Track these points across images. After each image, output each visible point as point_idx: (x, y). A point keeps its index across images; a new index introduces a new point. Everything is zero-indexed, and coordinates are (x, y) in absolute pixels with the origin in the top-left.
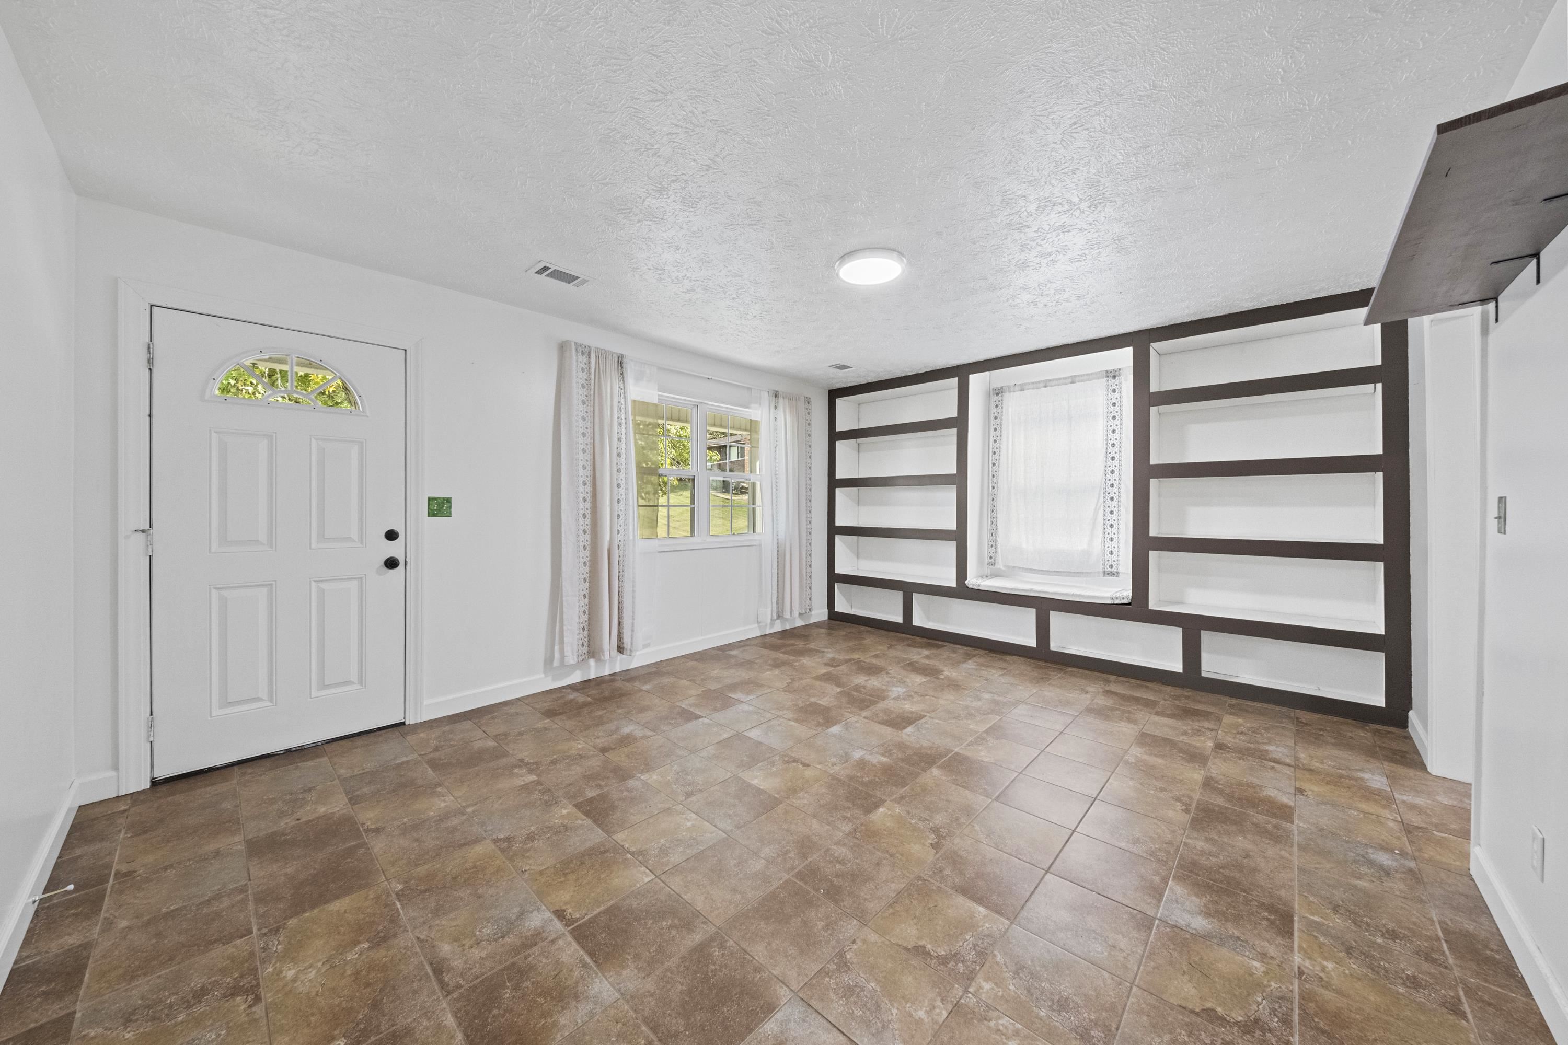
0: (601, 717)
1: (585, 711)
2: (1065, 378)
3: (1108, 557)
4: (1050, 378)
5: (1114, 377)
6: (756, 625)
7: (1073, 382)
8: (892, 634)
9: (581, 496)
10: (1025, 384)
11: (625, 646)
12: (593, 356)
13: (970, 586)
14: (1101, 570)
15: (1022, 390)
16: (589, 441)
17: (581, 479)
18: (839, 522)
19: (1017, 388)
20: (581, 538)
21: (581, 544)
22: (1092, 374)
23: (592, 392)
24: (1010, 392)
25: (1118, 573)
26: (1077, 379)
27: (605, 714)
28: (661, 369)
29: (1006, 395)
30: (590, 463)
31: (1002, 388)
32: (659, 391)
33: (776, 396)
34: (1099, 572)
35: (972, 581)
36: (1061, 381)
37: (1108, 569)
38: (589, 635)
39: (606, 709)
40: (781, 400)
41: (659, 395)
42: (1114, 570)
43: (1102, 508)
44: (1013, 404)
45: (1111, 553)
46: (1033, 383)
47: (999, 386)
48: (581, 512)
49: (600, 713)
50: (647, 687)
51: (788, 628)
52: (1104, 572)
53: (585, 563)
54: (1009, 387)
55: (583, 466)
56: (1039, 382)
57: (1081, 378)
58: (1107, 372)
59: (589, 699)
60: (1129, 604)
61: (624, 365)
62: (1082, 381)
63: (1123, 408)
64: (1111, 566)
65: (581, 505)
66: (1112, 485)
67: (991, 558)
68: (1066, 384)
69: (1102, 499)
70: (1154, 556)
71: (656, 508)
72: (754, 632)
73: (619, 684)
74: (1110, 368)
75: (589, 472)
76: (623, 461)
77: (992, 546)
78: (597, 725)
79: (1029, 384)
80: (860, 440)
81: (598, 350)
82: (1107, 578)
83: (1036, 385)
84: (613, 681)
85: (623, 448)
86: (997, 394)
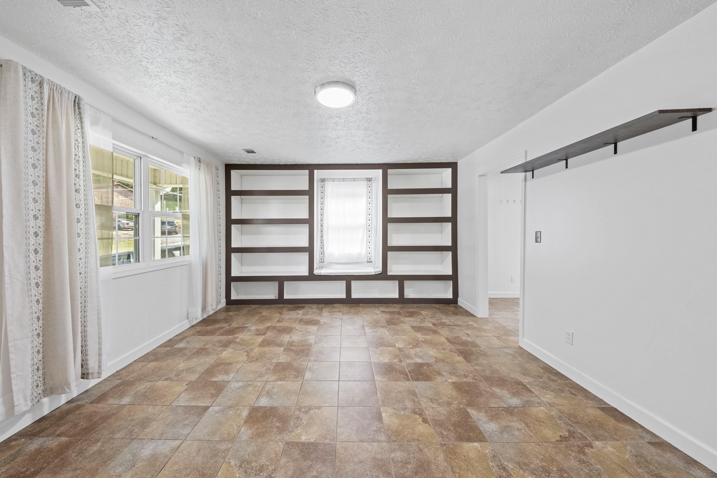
0: (100, 452)
1: (72, 454)
2: (351, 179)
3: (369, 255)
4: (345, 177)
5: (370, 181)
6: (187, 321)
7: (354, 181)
8: (273, 306)
9: (32, 231)
10: (335, 179)
11: (90, 371)
12: (46, 87)
13: (316, 274)
14: (366, 261)
15: (333, 181)
16: (41, 173)
17: (32, 213)
18: (234, 245)
19: (331, 180)
20: (33, 274)
21: (33, 282)
22: (361, 178)
23: (45, 124)
24: (328, 181)
25: (372, 261)
26: (356, 180)
27: (103, 446)
28: (115, 120)
29: (326, 182)
30: (42, 196)
31: (324, 179)
32: (114, 138)
33: (199, 162)
34: (365, 262)
35: (317, 272)
36: (350, 180)
37: (369, 260)
38: (44, 374)
39: (98, 441)
40: (202, 164)
41: (113, 144)
42: (371, 260)
43: (366, 235)
44: (329, 187)
45: (370, 253)
46: (338, 179)
47: (323, 177)
48: (32, 248)
49: (95, 448)
50: (126, 400)
51: (205, 317)
52: (367, 262)
53: (38, 301)
54: (328, 179)
55: (34, 199)
56: (341, 179)
57: (357, 180)
58: (367, 178)
59: (64, 439)
60: (381, 274)
61: (81, 106)
62: (358, 181)
63: (373, 194)
64: (370, 259)
65: (32, 240)
66: (369, 226)
67: (321, 259)
68: (352, 181)
69: (366, 231)
70: (390, 254)
71: (110, 240)
72: (186, 325)
73: (89, 409)
74: (368, 177)
75: (41, 205)
76: (82, 197)
77: (322, 254)
78: (105, 463)
79: (337, 179)
80: (243, 197)
81: (50, 83)
82: (369, 264)
83: (339, 180)
84: (78, 407)
85: (82, 185)
86: (322, 182)
